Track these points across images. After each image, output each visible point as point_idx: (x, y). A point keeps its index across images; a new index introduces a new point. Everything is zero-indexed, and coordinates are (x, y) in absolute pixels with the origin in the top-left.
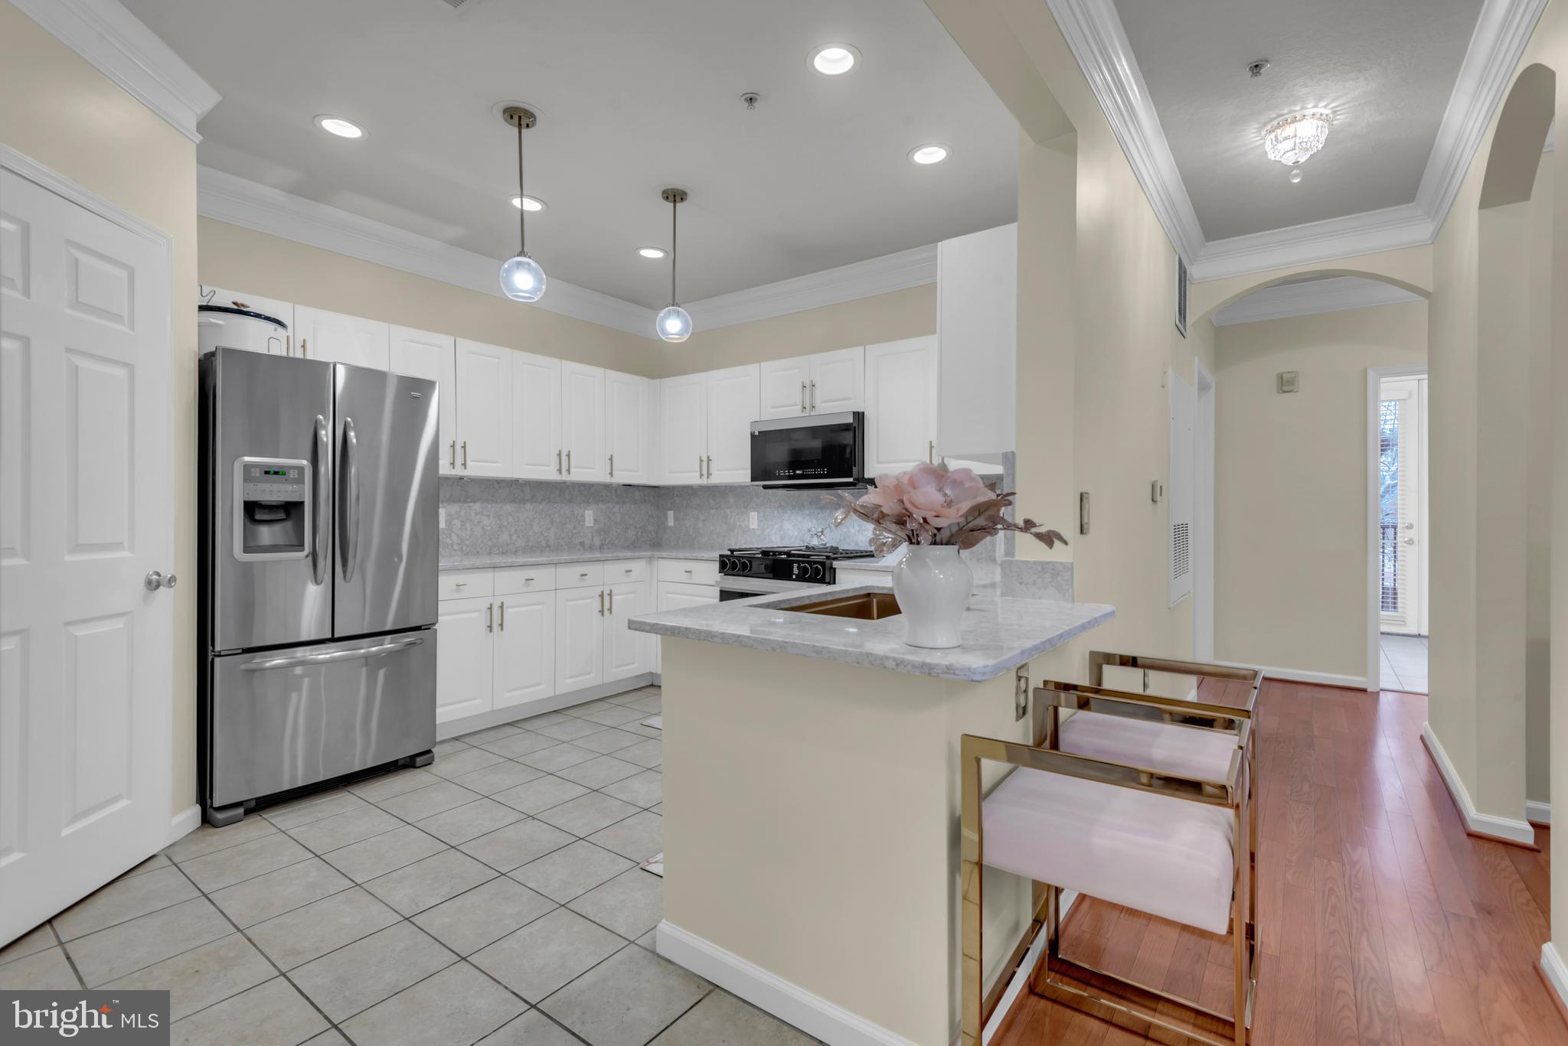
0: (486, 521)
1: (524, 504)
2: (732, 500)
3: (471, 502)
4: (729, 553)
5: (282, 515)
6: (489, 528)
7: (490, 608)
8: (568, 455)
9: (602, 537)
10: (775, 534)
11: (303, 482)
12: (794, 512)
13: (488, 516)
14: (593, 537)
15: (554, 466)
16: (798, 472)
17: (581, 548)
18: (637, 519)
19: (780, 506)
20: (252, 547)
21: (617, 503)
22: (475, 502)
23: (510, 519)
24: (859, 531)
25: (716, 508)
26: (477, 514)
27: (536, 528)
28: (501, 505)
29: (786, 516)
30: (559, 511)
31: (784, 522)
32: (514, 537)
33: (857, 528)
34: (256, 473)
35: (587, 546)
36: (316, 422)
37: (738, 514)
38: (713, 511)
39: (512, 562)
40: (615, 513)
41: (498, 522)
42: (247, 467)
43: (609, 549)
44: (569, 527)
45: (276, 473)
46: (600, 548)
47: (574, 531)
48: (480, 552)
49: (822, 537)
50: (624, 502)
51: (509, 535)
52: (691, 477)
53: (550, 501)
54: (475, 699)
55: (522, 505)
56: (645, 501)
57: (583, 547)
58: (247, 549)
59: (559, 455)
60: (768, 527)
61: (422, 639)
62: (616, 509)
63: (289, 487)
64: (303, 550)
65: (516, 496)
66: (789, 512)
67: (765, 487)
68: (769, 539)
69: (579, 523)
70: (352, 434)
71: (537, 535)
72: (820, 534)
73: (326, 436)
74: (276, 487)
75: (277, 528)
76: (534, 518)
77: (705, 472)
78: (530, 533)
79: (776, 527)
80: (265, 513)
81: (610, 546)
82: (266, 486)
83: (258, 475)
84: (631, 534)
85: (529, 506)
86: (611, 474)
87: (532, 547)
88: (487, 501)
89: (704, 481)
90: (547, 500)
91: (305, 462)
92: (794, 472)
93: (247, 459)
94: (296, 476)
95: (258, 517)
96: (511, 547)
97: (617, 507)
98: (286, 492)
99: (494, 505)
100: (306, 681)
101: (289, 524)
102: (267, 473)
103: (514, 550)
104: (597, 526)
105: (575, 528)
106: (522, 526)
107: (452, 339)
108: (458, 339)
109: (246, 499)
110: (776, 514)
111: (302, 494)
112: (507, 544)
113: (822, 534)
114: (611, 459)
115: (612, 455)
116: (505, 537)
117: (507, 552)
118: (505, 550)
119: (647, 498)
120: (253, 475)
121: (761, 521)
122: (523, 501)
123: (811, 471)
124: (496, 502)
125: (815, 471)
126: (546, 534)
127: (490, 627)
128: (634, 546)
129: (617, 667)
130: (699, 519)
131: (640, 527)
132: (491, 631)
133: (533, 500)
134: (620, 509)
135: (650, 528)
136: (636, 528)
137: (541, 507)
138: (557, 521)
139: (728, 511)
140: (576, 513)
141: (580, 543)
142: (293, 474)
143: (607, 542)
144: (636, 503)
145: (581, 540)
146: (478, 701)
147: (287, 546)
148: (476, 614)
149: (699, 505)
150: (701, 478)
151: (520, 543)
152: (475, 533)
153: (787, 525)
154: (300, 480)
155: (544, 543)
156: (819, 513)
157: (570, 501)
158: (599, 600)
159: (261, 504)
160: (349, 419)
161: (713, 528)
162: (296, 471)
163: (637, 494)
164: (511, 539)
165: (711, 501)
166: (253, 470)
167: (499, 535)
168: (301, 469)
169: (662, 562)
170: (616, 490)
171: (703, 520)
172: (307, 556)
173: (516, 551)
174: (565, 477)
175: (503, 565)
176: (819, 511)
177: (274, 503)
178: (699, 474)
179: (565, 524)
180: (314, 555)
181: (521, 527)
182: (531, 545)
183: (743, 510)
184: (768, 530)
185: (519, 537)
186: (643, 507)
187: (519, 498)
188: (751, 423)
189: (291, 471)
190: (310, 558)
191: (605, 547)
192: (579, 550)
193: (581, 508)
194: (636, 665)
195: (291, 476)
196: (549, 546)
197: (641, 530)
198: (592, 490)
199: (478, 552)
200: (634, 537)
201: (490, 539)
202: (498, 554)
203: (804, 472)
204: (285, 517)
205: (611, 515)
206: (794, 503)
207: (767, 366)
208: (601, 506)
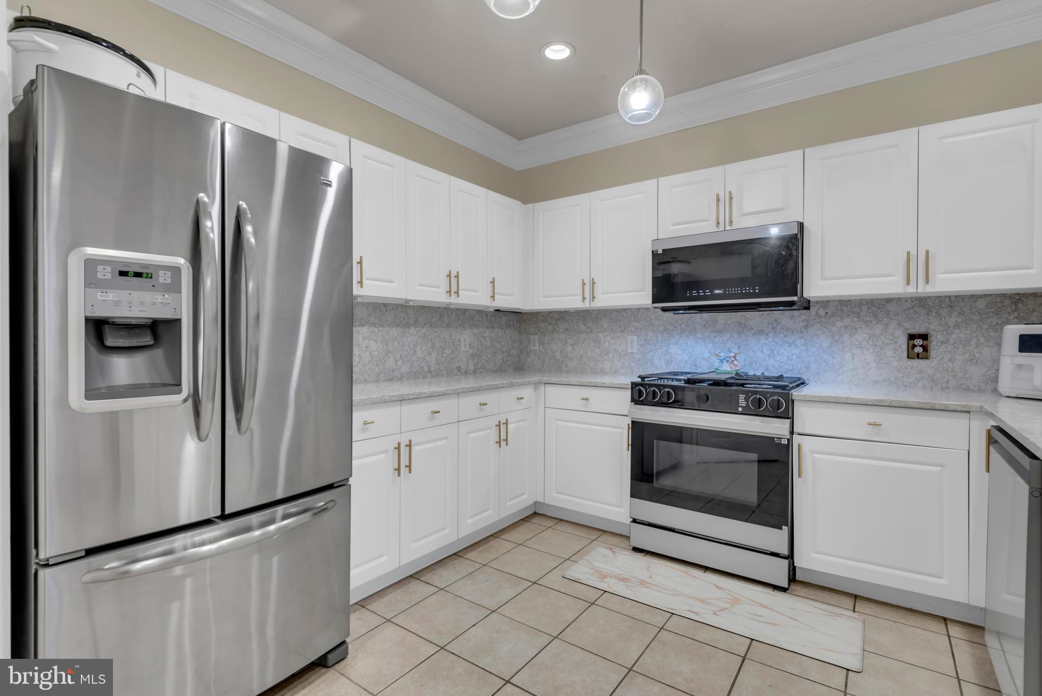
0: (373, 346)
1: (408, 328)
2: (605, 324)
3: (359, 326)
4: (639, 380)
5: (148, 340)
6: (376, 354)
7: (398, 448)
8: (457, 276)
9: (475, 362)
10: (660, 358)
11: (179, 291)
12: (684, 335)
13: (376, 341)
14: (468, 361)
15: (444, 287)
16: (717, 292)
17: (458, 372)
18: (503, 343)
19: (665, 329)
20: (99, 389)
21: (488, 328)
22: (363, 326)
23: (396, 345)
24: (769, 356)
25: (588, 333)
26: (365, 338)
27: (419, 354)
28: (387, 329)
29: (673, 340)
30: (439, 336)
31: (671, 346)
32: (400, 363)
33: (767, 352)
34: (105, 273)
35: (463, 371)
36: (198, 202)
37: (613, 338)
38: (583, 336)
39: (420, 394)
40: (486, 337)
41: (385, 347)
42: (91, 264)
43: (481, 373)
44: (447, 351)
45: (138, 275)
46: (474, 372)
47: (453, 356)
48: (368, 379)
49: (736, 362)
50: (493, 327)
51: (395, 360)
52: (573, 302)
53: (431, 326)
54: (382, 556)
55: (407, 330)
56: (510, 326)
57: (460, 371)
58: (91, 393)
59: (449, 276)
60: (651, 351)
61: (333, 501)
62: (487, 334)
63: (159, 298)
64: (180, 392)
65: (401, 320)
66: (677, 337)
67: (664, 310)
68: (652, 364)
69: (456, 348)
70: (249, 229)
71: (420, 360)
72: (733, 359)
73: (211, 226)
74: (137, 296)
75: (140, 359)
76: (417, 343)
77: (587, 295)
78: (414, 359)
79: (660, 351)
80: (121, 337)
81: (481, 370)
82: (123, 295)
83: (109, 276)
84: (499, 358)
85: (412, 330)
86: (493, 297)
87: (415, 373)
88: (374, 324)
89: (587, 305)
90: (429, 325)
91: (181, 261)
92: (711, 292)
93: (91, 251)
94: (169, 281)
95: (110, 342)
96: (397, 372)
97: (488, 331)
98: (154, 304)
99: (381, 329)
100: (188, 584)
101: (158, 353)
102: (123, 274)
103: (399, 376)
104: (471, 351)
105: (453, 352)
106: (407, 351)
107: (347, 138)
108: (352, 139)
109: (89, 314)
110: (660, 338)
111: (178, 308)
112: (393, 370)
113: (735, 359)
114: (493, 282)
115: (494, 279)
116: (391, 363)
117: (393, 378)
118: (391, 377)
119: (511, 324)
120: (100, 276)
121: (642, 345)
122: (408, 325)
123: (733, 291)
124: (382, 326)
125: (742, 290)
126: (428, 359)
127: (398, 470)
128: (500, 370)
129: (511, 500)
130: (567, 343)
131: (506, 352)
132: (399, 475)
133: (416, 324)
134: (490, 333)
135: (514, 352)
136: (503, 352)
137: (423, 331)
138: (438, 345)
139: (601, 335)
140: (454, 337)
141: (457, 367)
142: (164, 278)
143: (479, 366)
144: (503, 328)
145: (458, 365)
146: (385, 558)
147: (153, 385)
148: (383, 456)
149: (567, 329)
150: (583, 301)
151: (405, 369)
152: (363, 359)
153: (674, 349)
154: (175, 287)
155: (426, 369)
156: (715, 337)
157: (448, 325)
158: (496, 430)
159: (114, 324)
160: (244, 205)
161: (583, 352)
162: (169, 274)
163: (504, 319)
164: (396, 365)
165: (581, 325)
166: (100, 268)
167: (385, 361)
168: (176, 271)
169: (549, 389)
170: (487, 315)
171: (572, 345)
172: (185, 400)
173: (401, 378)
174: (453, 300)
175: (411, 397)
176: (716, 334)
177: (134, 322)
178: (580, 298)
179: (444, 349)
180: (196, 400)
181: (405, 353)
182: (414, 370)
183: (619, 334)
184: (651, 354)
185: (404, 362)
186: (508, 331)
187: (404, 322)
188: (653, 240)
189: (161, 273)
190: (190, 402)
191: (478, 371)
192: (456, 375)
193: (457, 332)
194: (525, 496)
195: (161, 280)
196: (430, 372)
197: (507, 354)
198: (467, 314)
199: (366, 380)
200: (501, 362)
201: (378, 365)
202: (385, 381)
203: (725, 291)
204: (152, 343)
205: (482, 340)
206: (683, 326)
207: (666, 181)
208: (475, 331)
